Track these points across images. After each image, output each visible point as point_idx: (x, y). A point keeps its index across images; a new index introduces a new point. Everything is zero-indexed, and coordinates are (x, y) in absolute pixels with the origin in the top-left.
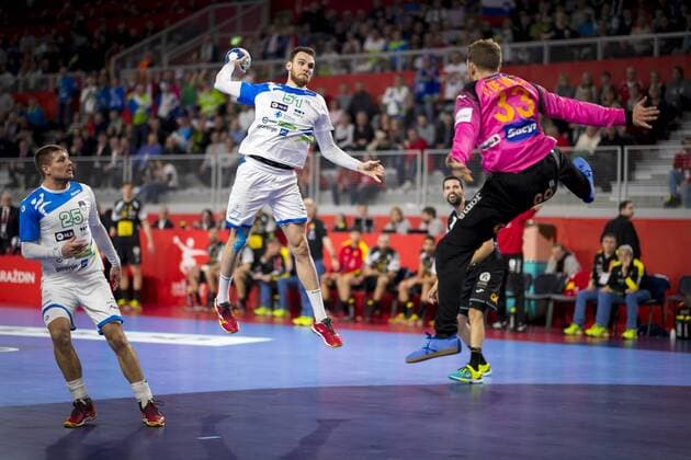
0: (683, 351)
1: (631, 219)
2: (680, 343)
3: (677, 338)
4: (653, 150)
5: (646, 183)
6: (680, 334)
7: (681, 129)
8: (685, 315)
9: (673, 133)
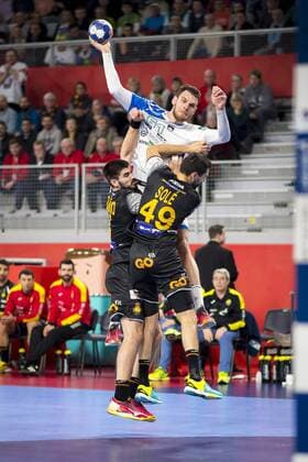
0: (270, 396)
1: (223, 246)
2: (267, 386)
3: (264, 381)
4: (234, 165)
5: (226, 203)
6: (267, 377)
7: (265, 142)
8: (273, 355)
9: (256, 146)
